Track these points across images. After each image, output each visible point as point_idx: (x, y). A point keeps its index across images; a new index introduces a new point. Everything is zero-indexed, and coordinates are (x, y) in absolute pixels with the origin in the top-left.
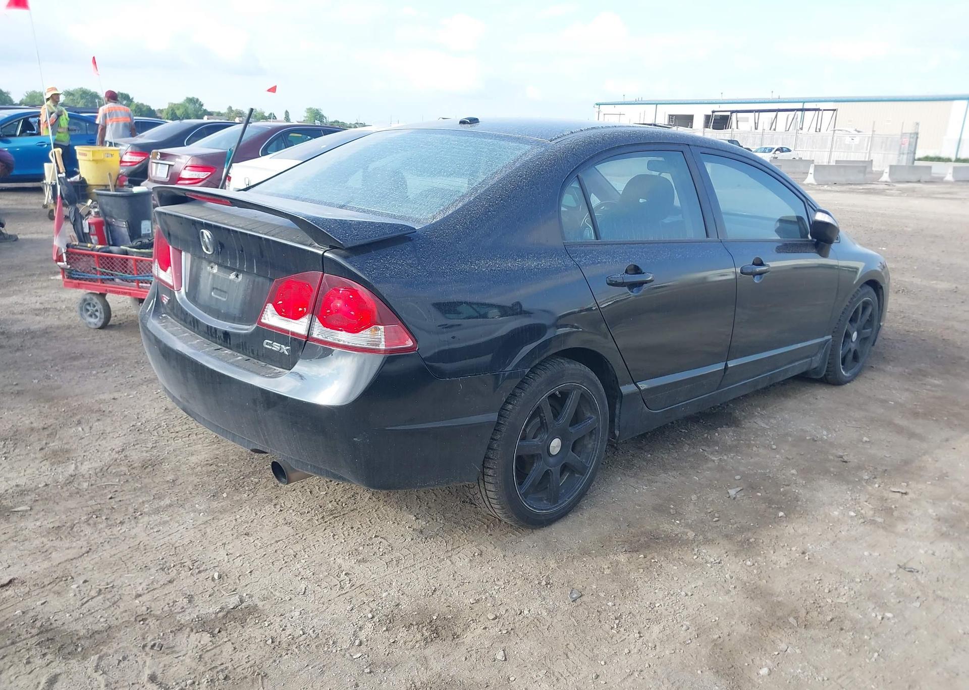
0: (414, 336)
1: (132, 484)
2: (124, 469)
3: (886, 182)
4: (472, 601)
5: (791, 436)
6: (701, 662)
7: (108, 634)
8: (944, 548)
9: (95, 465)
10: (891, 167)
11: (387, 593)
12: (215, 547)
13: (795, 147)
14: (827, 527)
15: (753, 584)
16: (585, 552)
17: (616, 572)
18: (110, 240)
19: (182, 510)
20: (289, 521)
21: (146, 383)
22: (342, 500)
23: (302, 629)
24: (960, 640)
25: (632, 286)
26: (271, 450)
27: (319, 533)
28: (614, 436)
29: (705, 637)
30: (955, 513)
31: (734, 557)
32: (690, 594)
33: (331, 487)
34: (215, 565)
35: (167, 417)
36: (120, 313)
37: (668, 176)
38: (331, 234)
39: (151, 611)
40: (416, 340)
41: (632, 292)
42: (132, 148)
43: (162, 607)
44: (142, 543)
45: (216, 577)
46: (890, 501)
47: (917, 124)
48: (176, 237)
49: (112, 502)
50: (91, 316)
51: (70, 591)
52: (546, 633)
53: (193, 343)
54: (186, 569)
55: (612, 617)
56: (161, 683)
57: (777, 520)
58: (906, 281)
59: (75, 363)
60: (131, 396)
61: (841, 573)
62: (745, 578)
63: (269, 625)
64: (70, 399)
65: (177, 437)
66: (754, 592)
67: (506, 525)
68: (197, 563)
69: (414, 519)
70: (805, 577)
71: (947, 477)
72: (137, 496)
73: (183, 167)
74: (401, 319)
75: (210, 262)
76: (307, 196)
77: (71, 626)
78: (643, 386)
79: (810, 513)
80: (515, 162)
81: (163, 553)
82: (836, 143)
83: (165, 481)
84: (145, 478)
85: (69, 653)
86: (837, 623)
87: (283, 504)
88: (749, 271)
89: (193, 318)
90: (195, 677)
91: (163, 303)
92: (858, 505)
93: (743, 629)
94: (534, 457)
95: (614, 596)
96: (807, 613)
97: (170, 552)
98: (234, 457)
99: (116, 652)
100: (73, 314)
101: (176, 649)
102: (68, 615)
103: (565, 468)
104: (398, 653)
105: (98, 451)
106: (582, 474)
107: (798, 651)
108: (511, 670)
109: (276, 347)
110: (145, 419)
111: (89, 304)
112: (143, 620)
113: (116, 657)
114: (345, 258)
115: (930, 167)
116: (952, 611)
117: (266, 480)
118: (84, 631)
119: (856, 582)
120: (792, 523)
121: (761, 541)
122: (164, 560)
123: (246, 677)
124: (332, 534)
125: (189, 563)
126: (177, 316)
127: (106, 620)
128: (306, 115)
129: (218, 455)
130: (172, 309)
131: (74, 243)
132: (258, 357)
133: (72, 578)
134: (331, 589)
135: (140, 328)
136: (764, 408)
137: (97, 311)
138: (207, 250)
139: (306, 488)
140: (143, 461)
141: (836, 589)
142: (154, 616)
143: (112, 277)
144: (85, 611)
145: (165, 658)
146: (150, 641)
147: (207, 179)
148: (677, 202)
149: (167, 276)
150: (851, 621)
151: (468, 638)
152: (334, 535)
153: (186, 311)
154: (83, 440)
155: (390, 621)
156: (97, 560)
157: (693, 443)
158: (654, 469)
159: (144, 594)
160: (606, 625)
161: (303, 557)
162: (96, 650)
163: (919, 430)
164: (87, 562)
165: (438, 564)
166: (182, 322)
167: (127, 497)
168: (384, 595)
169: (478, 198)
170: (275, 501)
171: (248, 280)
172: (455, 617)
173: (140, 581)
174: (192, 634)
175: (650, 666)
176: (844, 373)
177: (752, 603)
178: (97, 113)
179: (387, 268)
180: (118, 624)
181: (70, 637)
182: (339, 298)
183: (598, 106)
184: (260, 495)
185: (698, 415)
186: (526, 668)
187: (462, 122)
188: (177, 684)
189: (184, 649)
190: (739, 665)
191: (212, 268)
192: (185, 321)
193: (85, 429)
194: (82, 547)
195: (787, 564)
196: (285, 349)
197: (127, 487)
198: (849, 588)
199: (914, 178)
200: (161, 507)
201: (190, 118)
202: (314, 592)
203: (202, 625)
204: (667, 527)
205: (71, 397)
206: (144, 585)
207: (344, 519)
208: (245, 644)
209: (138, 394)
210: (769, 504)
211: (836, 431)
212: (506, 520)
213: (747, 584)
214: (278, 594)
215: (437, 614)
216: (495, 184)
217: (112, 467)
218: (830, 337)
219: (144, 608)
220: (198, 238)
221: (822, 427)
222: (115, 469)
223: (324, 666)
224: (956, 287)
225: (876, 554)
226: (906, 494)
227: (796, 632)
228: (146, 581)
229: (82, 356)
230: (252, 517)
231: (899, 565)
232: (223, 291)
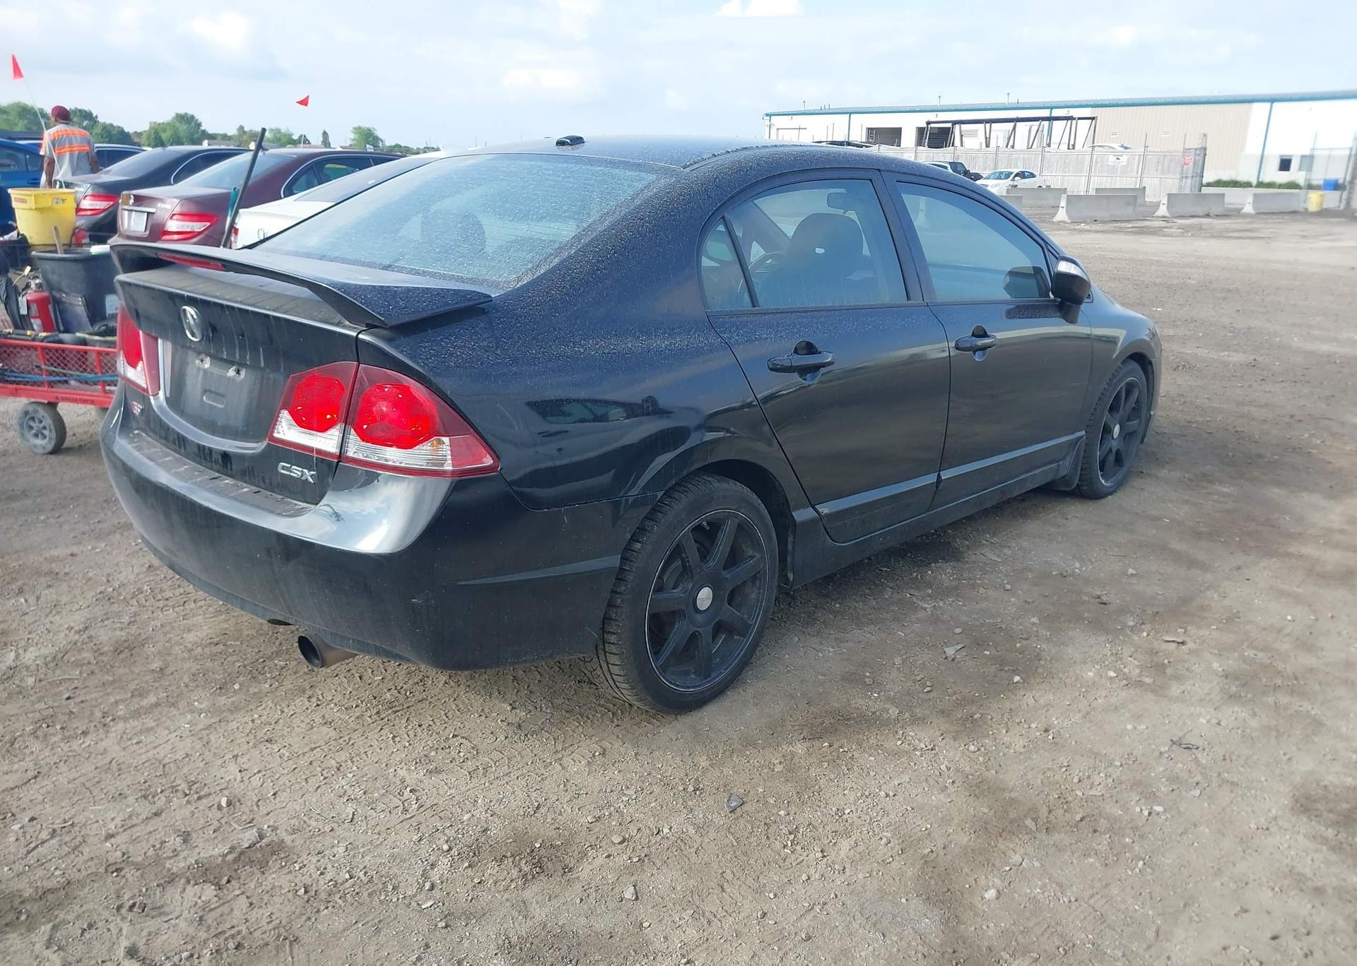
0: (492, 449)
1: (99, 677)
2: (87, 655)
3: (1164, 217)
4: (590, 819)
5: (1031, 570)
6: (906, 886)
7: (67, 893)
8: (1234, 714)
9: (44, 651)
10: (1170, 196)
11: (469, 815)
12: (222, 760)
13: (1041, 172)
14: (1078, 694)
15: (978, 776)
16: (749, 743)
17: (791, 768)
18: (61, 325)
19: (174, 712)
20: (330, 720)
21: (120, 531)
22: (405, 687)
23: (348, 872)
24: (1252, 838)
25: (804, 371)
26: (296, 621)
27: (373, 735)
28: (787, 581)
29: (912, 852)
30: (1248, 667)
31: (952, 741)
32: (891, 794)
33: (389, 669)
34: (223, 787)
35: (152, 578)
36: (81, 430)
37: (852, 215)
38: (367, 307)
39: (129, 857)
40: (497, 456)
41: (805, 379)
42: (93, 189)
43: (144, 851)
44: (114, 762)
45: (224, 803)
46: (1162, 654)
47: (1205, 135)
48: (148, 318)
49: (70, 704)
50: (36, 436)
51: (10, 835)
52: (694, 858)
53: (178, 470)
54: (180, 795)
55: (785, 831)
56: (144, 959)
57: (1011, 687)
58: (1187, 354)
59: (15, 505)
60: (97, 550)
61: (1096, 755)
62: (967, 769)
63: (301, 868)
64: (7, 557)
65: (166, 606)
66: (979, 788)
67: (640, 712)
68: (196, 786)
69: (509, 708)
70: (1048, 762)
71: (1239, 618)
72: (108, 694)
73: (168, 215)
74: (472, 426)
75: (199, 353)
76: (337, 254)
77: (11, 884)
78: (825, 509)
79: (1055, 676)
80: (633, 199)
81: (146, 774)
82: (1096, 166)
83: (149, 671)
84: (119, 667)
85: (7, 925)
86: (1090, 822)
87: (321, 697)
88: (969, 345)
89: (178, 434)
90: (194, 947)
91: (133, 414)
92: (1119, 662)
93: (964, 839)
94: (674, 615)
95: (788, 802)
96: (1050, 812)
97: (156, 771)
98: (250, 632)
99: (78, 917)
100: (12, 433)
101: (166, 909)
102: (6, 869)
103: (719, 628)
104: (485, 897)
105: (49, 632)
106: (744, 636)
107: (1037, 864)
108: (644, 912)
109: (296, 472)
110: (119, 583)
111: (33, 419)
112: (116, 870)
113: (78, 924)
114: (389, 340)
115: (1223, 195)
116: (1243, 799)
117: (295, 663)
118: (31, 890)
119: (1116, 767)
120: (1032, 690)
121: (990, 717)
122: (147, 784)
123: (267, 944)
124: (391, 735)
125: (183, 786)
126: (155, 432)
127: (64, 873)
128: (353, 137)
129: (226, 629)
130: (148, 422)
131: (8, 331)
132: (271, 487)
133: (13, 815)
134: (390, 812)
135: (102, 451)
136: (994, 535)
137: (44, 428)
138: (193, 336)
139: (353, 671)
140: (116, 642)
141: (1089, 777)
142: (133, 863)
143: (65, 378)
144: (32, 862)
145: (150, 923)
146: (128, 900)
147: (206, 232)
148: (866, 251)
149: (137, 375)
150: (1108, 820)
151: (584, 871)
152: (394, 737)
153: (168, 425)
154: (26, 616)
155: (474, 854)
156: (48, 788)
157: (897, 585)
158: (844, 624)
159: (118, 833)
160: (777, 843)
161: (350, 770)
162: (48, 917)
163: (1202, 556)
164: (34, 792)
165: (543, 771)
166: (163, 441)
167: (93, 696)
168: (466, 817)
169: (583, 251)
170: (309, 693)
171: (253, 378)
172: (567, 843)
173: (113, 816)
174: (189, 888)
175: (836, 896)
176: (1103, 481)
177: (976, 803)
178: (42, 139)
179: (451, 354)
180: (81, 878)
181: (9, 901)
182: (384, 399)
183: (768, 118)
184: (288, 684)
185: (905, 547)
186: (665, 909)
187: (560, 143)
188: (168, 958)
189: (177, 909)
190: (957, 887)
191: (202, 361)
192: (166, 438)
193: (30, 601)
194: (26, 770)
195: (1024, 746)
196: (308, 475)
197: (93, 682)
198: (1106, 776)
199: (1201, 211)
200: (142, 707)
201: (182, 144)
202: (366, 817)
203: (205, 873)
204: (861, 702)
205: (9, 554)
206: (118, 821)
207: (408, 713)
208: (266, 897)
209: (108, 547)
210: (1001, 665)
211: (1092, 562)
212: (637, 704)
213: (970, 777)
214: (314, 824)
215: (540, 841)
216: (605, 231)
217: (70, 654)
218: (1083, 433)
219: (119, 854)
220: (180, 317)
221: (1073, 557)
222: (74, 656)
223: (380, 922)
224: (1255, 360)
225: (1143, 727)
226: (1183, 643)
227: (1035, 838)
228: (121, 814)
229: (25, 494)
230: (276, 716)
231: (1172, 740)
232: (219, 394)
